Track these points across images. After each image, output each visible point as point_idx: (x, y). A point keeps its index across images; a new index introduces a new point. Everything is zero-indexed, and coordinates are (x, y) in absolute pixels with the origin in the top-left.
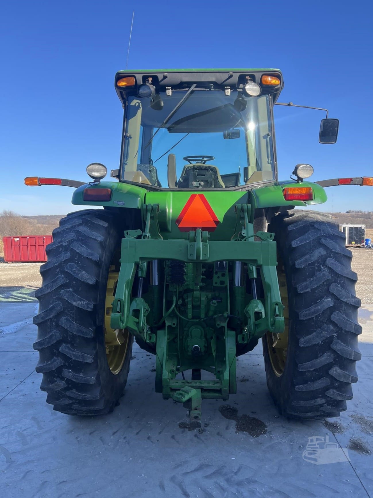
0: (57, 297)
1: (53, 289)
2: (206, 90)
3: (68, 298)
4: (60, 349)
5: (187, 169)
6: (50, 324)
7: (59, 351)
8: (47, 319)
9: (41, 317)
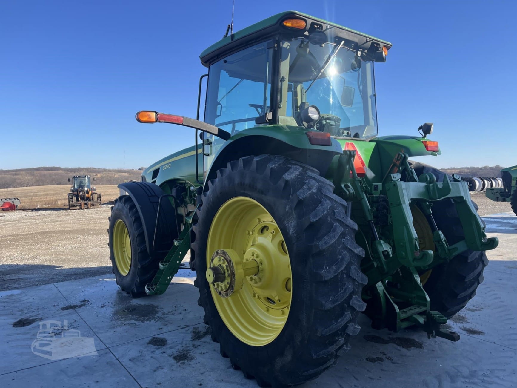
0: (341, 247)
1: (336, 239)
2: (347, 48)
3: (350, 246)
4: (351, 303)
5: (321, 118)
6: (341, 277)
7: (349, 304)
8: (339, 272)
9: (333, 271)
